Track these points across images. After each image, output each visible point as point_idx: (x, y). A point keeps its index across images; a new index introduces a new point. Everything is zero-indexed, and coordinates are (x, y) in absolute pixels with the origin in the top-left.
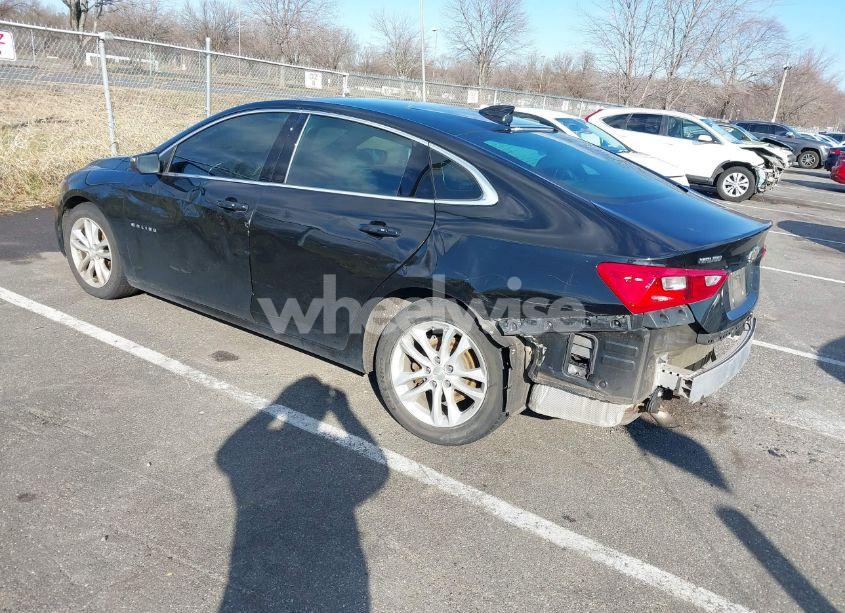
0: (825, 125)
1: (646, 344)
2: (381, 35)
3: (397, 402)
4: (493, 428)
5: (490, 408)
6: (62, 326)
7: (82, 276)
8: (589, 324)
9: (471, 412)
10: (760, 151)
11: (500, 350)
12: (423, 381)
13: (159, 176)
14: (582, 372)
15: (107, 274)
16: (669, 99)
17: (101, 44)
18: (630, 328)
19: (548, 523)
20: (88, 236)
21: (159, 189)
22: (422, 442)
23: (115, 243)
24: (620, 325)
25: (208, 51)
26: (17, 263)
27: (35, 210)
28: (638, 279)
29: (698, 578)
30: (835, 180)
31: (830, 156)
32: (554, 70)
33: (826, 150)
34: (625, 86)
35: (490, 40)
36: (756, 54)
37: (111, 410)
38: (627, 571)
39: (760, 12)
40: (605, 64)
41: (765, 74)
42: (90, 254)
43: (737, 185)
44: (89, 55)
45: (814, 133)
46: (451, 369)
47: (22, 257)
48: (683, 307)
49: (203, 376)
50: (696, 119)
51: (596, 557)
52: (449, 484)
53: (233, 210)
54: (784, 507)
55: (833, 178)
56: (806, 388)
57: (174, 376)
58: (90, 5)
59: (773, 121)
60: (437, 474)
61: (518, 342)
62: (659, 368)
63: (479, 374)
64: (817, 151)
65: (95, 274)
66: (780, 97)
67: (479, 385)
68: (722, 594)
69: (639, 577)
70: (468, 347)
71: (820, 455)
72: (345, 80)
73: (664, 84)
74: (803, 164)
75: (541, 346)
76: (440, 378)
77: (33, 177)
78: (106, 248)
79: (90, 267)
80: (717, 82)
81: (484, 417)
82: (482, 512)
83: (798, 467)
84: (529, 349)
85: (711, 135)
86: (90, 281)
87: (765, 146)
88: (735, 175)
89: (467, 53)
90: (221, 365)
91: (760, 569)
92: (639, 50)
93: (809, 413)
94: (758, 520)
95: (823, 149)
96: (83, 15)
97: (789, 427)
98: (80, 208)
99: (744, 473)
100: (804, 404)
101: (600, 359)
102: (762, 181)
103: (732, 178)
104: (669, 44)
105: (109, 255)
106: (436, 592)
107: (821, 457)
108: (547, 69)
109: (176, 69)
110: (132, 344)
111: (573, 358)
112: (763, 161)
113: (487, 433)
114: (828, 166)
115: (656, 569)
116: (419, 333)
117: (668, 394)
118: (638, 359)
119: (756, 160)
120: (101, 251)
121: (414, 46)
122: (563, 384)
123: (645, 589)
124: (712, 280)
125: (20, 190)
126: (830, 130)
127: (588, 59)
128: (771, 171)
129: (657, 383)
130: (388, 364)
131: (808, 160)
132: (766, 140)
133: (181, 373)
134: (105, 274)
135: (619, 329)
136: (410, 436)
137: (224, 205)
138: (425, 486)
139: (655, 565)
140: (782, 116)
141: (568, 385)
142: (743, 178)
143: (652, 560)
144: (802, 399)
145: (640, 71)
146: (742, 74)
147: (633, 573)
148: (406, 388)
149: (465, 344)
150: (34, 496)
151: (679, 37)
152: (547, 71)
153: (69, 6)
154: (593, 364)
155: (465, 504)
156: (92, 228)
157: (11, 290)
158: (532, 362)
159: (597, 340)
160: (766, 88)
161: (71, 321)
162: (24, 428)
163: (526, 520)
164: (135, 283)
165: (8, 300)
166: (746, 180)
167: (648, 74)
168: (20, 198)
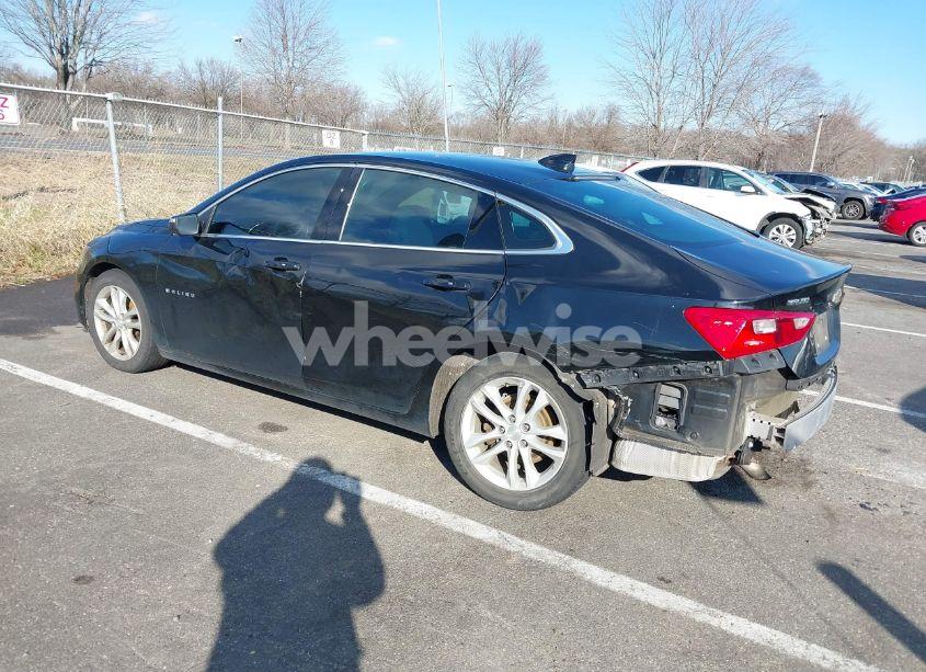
0: (864, 175)
1: (738, 390)
2: (392, 91)
3: (469, 465)
4: (575, 489)
5: (572, 467)
6: (90, 401)
7: (107, 348)
8: (679, 372)
9: (551, 473)
10: (805, 202)
11: (581, 404)
12: (496, 442)
13: (197, 238)
14: (672, 424)
15: (136, 345)
16: (702, 150)
17: (109, 105)
18: (722, 374)
19: (645, 585)
20: (115, 306)
21: (195, 251)
22: (497, 508)
23: (146, 311)
24: (711, 372)
25: (220, 111)
26: (30, 339)
27: (39, 283)
28: (728, 323)
29: (808, 635)
30: (885, 230)
31: (876, 205)
32: (576, 124)
33: (871, 199)
34: (654, 139)
35: (508, 95)
36: (790, 102)
37: (159, 487)
38: (734, 631)
39: (793, 59)
40: (632, 115)
41: (800, 123)
42: (117, 324)
43: (783, 236)
44: (75, 120)
45: (854, 183)
46: (527, 428)
47: (35, 332)
48: (774, 352)
49: (252, 448)
50: (738, 169)
51: (700, 618)
52: (532, 550)
53: (283, 270)
54: (885, 561)
55: (881, 228)
56: (890, 441)
57: (221, 450)
58: (78, 67)
59: (811, 171)
60: (519, 540)
61: (600, 394)
62: (749, 416)
63: (559, 432)
64: (861, 201)
65: (121, 346)
66: (816, 146)
67: (557, 443)
68: (835, 649)
69: (747, 636)
70: (546, 403)
71: (913, 507)
72: (365, 138)
73: (695, 135)
74: (847, 215)
75: (627, 398)
76: (516, 437)
77: (36, 248)
78: (135, 317)
79: (116, 338)
80: (749, 132)
81: (565, 477)
82: (573, 577)
83: (892, 519)
84: (612, 402)
85: (754, 186)
86: (115, 353)
87: (809, 196)
88: (781, 226)
89: (485, 109)
90: (271, 436)
91: (872, 623)
92: (668, 101)
93: (895, 466)
94: (861, 573)
95: (867, 198)
96: (71, 77)
97: (877, 481)
98: (105, 276)
99: (839, 527)
100: (887, 457)
101: (690, 410)
102: (809, 232)
103: (778, 230)
104: (699, 94)
105: (138, 324)
106: (539, 659)
107: (915, 509)
108: (570, 124)
109: (171, 133)
110: (170, 418)
111: (660, 410)
112: (809, 211)
113: (569, 494)
114: (875, 216)
115: (765, 628)
116: (492, 390)
117: (758, 445)
118: (730, 407)
119: (802, 211)
120: (129, 321)
121: (428, 101)
122: (650, 437)
123: (755, 648)
124: (801, 323)
125: (22, 262)
126: (870, 179)
127: (612, 113)
128: (818, 221)
129: (747, 433)
130: (459, 424)
131: (851, 211)
132: (807, 191)
133: (227, 446)
134: (133, 346)
135: (710, 376)
136: (483, 502)
137: (272, 265)
138: (508, 553)
139: (763, 624)
140: (820, 166)
141: (656, 438)
142: (789, 230)
143: (759, 619)
144: (885, 451)
145: (670, 123)
146: (776, 124)
147: (741, 633)
148: (478, 450)
149: (543, 399)
150: (91, 578)
151: (708, 86)
152: (570, 126)
153: (57, 69)
154: (683, 414)
155: (554, 570)
156: (120, 295)
157: (28, 366)
158: (616, 416)
159: (685, 388)
160: (800, 138)
161: (99, 397)
162: (68, 509)
163: (620, 583)
164: (166, 353)
165: (26, 377)
166: (793, 231)
167: (677, 126)
168: (22, 270)
